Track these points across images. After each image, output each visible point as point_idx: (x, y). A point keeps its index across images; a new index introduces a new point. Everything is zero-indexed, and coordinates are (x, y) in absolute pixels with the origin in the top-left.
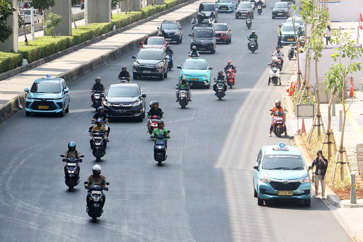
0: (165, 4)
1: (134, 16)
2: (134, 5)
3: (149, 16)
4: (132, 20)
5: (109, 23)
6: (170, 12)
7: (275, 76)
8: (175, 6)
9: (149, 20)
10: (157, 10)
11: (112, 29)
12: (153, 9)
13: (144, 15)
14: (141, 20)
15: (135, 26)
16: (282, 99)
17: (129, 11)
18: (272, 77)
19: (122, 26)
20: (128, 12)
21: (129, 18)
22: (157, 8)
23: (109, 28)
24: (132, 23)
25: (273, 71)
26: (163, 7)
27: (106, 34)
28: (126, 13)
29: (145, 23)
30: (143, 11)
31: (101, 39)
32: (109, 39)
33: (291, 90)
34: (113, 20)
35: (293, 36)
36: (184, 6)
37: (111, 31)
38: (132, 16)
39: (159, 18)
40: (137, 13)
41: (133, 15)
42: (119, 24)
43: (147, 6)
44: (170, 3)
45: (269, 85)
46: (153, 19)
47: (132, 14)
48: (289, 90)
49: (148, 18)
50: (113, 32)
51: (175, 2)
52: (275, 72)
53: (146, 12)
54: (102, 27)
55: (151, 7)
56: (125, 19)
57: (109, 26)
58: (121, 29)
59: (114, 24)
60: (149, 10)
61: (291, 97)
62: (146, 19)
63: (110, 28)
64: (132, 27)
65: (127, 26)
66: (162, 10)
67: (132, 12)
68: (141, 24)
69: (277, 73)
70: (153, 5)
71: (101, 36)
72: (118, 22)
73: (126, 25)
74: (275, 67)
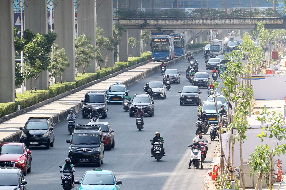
0: (75, 81)
1: (40, 95)
2: (41, 83)
3: (58, 94)
4: (38, 99)
5: (13, 103)
6: (81, 90)
7: (197, 158)
8: (86, 83)
9: (58, 99)
10: (66, 88)
11: (16, 110)
12: (61, 87)
13: (52, 94)
14: (48, 99)
15: (42, 106)
16: (204, 183)
17: (35, 89)
18: (193, 160)
19: (27, 106)
20: (34, 91)
21: (35, 97)
22: (66, 86)
23: (12, 108)
24: (38, 102)
25: (193, 153)
26: (73, 85)
27: (9, 115)
28: (32, 92)
29: (52, 102)
30: (51, 90)
31: (3, 120)
32: (13, 120)
33: (213, 174)
34: (17, 100)
35: (214, 115)
36: (96, 83)
37: (15, 111)
38: (39, 95)
39: (69, 96)
40: (43, 91)
41: (40, 93)
42: (23, 104)
43: (56, 83)
44: (80, 81)
45: (190, 168)
46: (62, 98)
47: (38, 92)
48: (212, 174)
49: (56, 96)
50: (17, 112)
51: (86, 79)
52: (196, 154)
53: (53, 90)
54: (5, 107)
55: (59, 85)
56: (30, 98)
57: (12, 105)
58: (26, 109)
59: (18, 103)
60: (58, 88)
61: (214, 181)
62: (54, 97)
63: (14, 109)
64: (38, 107)
65: (32, 106)
66: (72, 87)
67: (39, 91)
68: (48, 103)
69: (198, 155)
70: (61, 83)
71: (4, 117)
72: (22, 101)
73: (32, 104)
74: (196, 149)
